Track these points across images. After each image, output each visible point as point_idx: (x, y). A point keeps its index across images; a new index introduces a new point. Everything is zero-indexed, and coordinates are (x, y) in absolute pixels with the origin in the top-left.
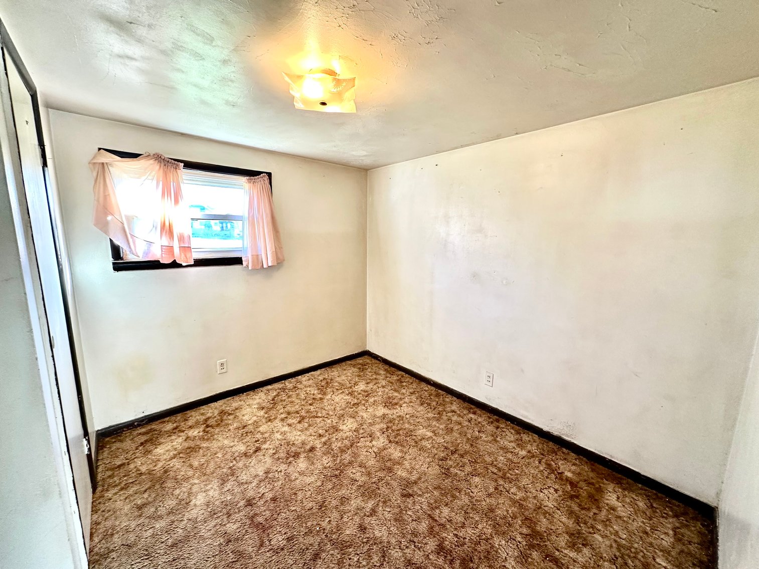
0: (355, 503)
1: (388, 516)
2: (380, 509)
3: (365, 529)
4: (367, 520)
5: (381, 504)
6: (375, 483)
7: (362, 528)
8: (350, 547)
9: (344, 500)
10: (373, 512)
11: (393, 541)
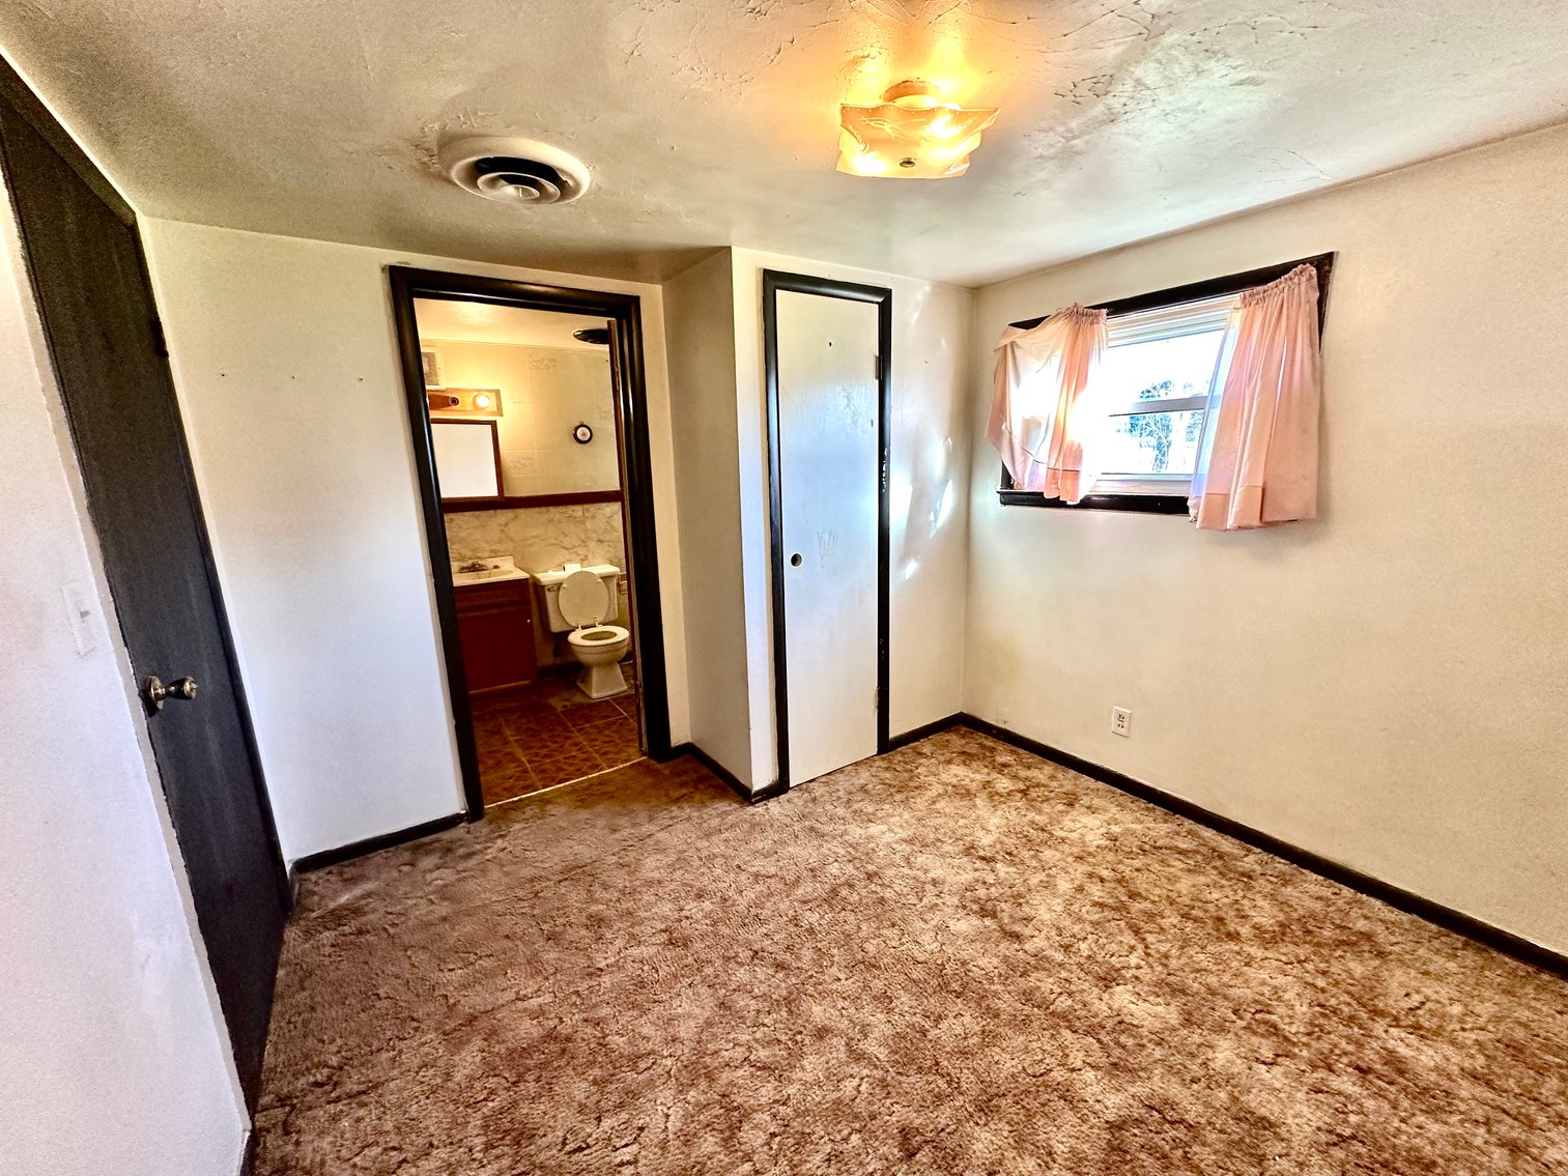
0: (880, 1023)
1: (849, 1086)
2: (865, 1072)
3: (821, 1038)
4: (839, 1043)
5: (878, 1073)
6: (937, 1064)
7: (821, 1033)
8: (790, 1012)
9: (885, 1000)
10: (858, 1057)
11: (791, 1090)
